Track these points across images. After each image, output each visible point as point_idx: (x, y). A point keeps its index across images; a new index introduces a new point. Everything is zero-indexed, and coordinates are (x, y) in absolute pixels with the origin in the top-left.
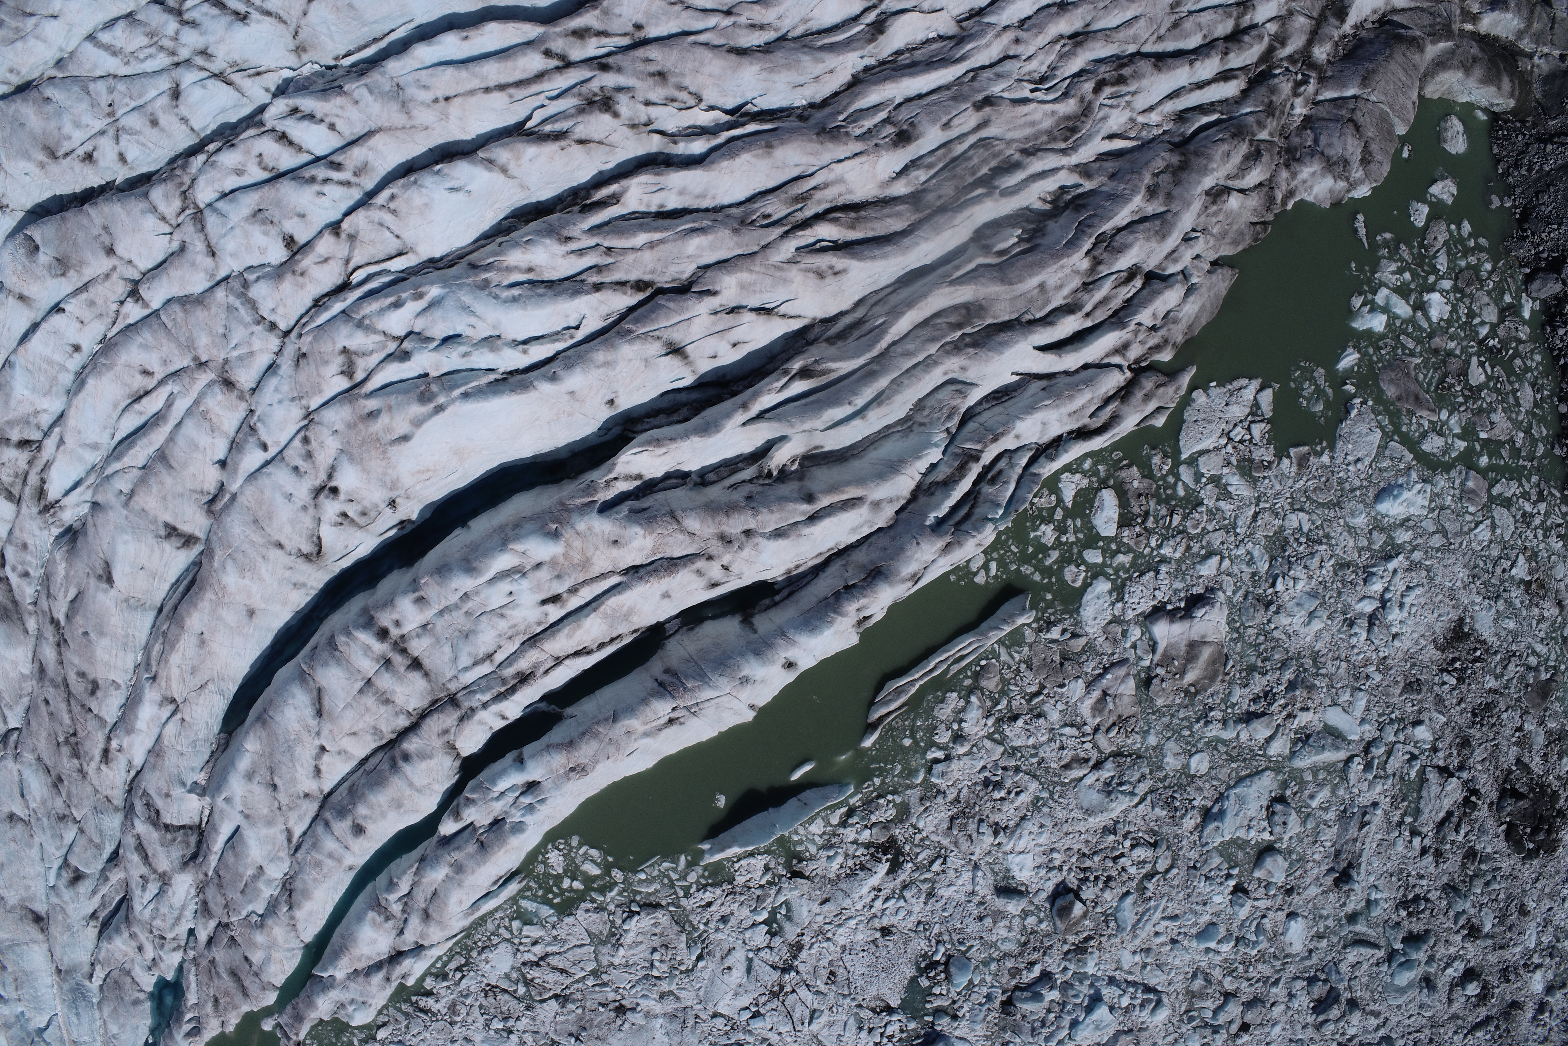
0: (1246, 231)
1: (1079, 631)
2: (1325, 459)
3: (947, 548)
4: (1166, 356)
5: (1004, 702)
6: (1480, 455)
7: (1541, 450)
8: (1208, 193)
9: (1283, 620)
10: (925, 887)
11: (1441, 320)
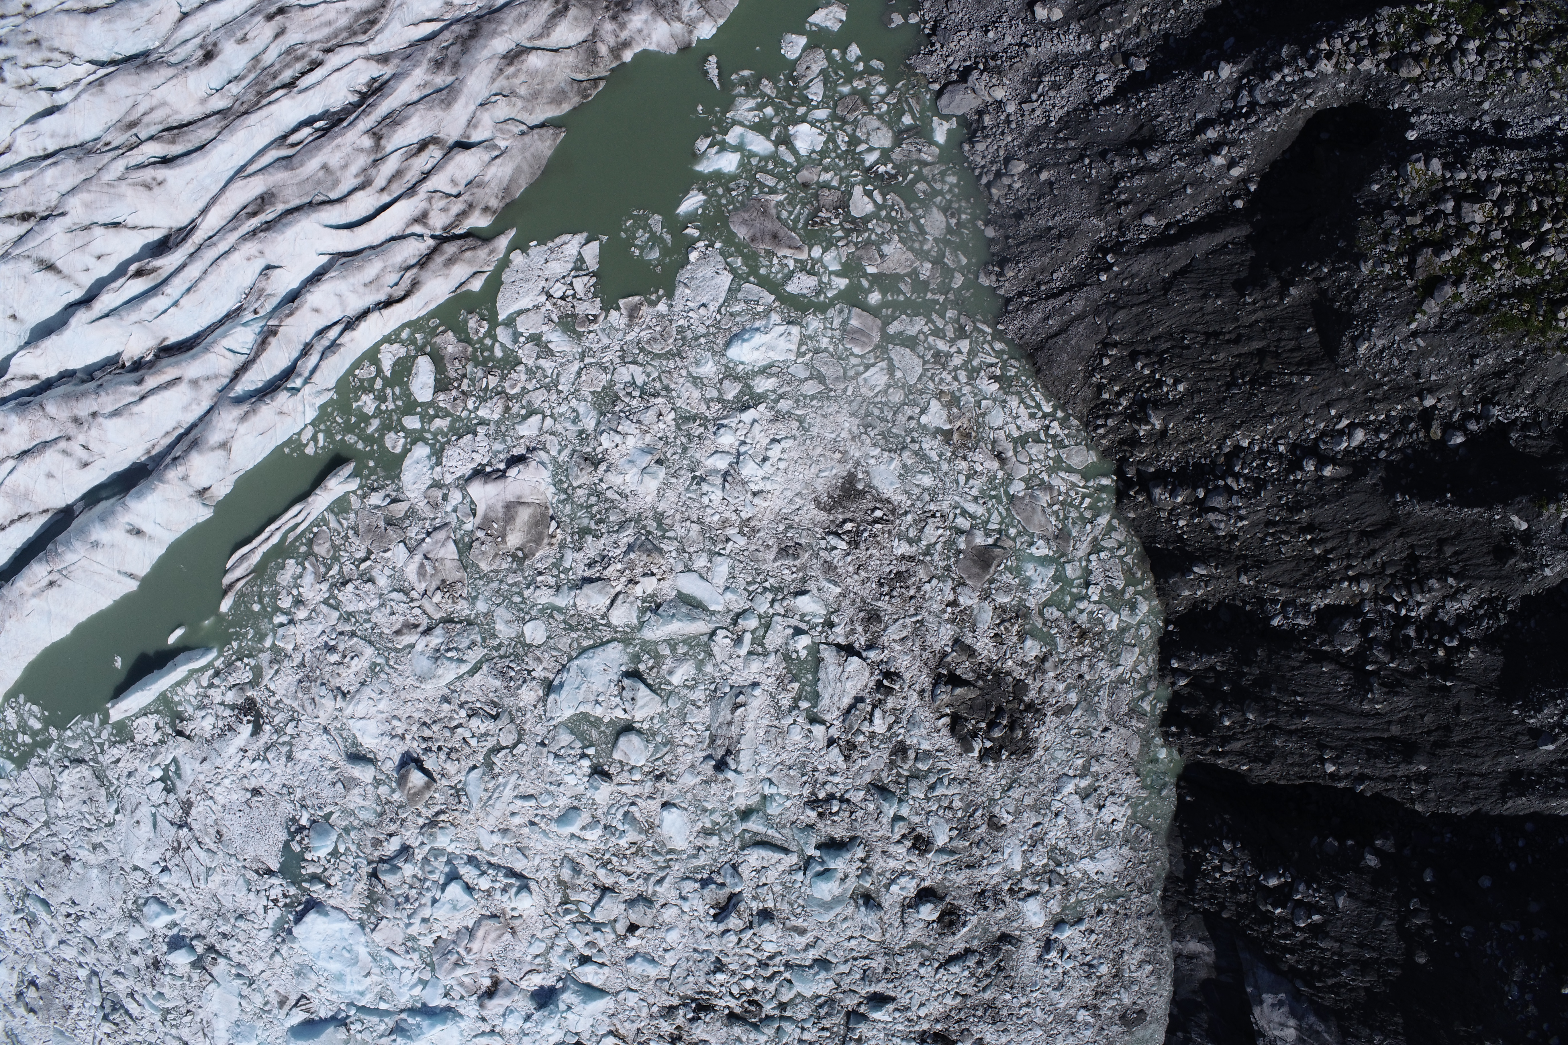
0: (567, 88)
1: (401, 496)
2: (662, 307)
3: (244, 417)
4: (479, 221)
5: (336, 568)
6: (870, 291)
7: (958, 281)
8: (504, 57)
9: (614, 479)
10: (285, 749)
11: (813, 151)
